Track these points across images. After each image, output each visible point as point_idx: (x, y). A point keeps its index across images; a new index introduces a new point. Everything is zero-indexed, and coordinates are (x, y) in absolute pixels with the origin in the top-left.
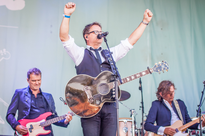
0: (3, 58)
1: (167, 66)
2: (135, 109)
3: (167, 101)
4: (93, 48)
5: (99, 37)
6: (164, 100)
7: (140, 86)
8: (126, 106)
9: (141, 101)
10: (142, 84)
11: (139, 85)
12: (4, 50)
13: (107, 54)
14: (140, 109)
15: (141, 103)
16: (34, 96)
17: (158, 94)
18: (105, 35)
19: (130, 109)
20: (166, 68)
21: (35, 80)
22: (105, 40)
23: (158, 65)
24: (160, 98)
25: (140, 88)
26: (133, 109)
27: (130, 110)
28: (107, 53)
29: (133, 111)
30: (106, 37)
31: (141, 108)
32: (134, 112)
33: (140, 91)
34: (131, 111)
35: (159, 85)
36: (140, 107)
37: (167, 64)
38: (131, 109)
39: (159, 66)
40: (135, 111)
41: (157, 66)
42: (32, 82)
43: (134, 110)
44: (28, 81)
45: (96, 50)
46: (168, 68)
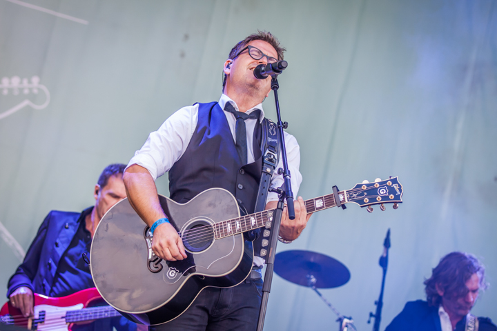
0: (26, 103)
1: (398, 190)
2: (353, 317)
3: (446, 314)
4: (235, 105)
5: (259, 73)
6: (441, 309)
7: (385, 255)
8: (330, 305)
9: (377, 298)
10: (390, 250)
11: (380, 251)
12: (35, 80)
13: (270, 140)
14: (369, 322)
15: (376, 303)
16: (89, 237)
17: (430, 284)
18: (278, 68)
19: (338, 314)
20: (392, 196)
21: (118, 194)
22: (275, 86)
23: (367, 185)
24: (434, 299)
25: (384, 262)
26: (348, 316)
27: (337, 318)
28: (270, 136)
29: (346, 321)
30: (280, 77)
31: (373, 320)
32: (350, 326)
33: (380, 270)
34: (340, 320)
35: (441, 263)
36: (371, 315)
37: (399, 186)
38: (341, 316)
39: (371, 187)
40: (351, 324)
41: (365, 188)
42: (108, 198)
43: (350, 319)
44: (97, 192)
45: (240, 117)
46: (397, 197)
